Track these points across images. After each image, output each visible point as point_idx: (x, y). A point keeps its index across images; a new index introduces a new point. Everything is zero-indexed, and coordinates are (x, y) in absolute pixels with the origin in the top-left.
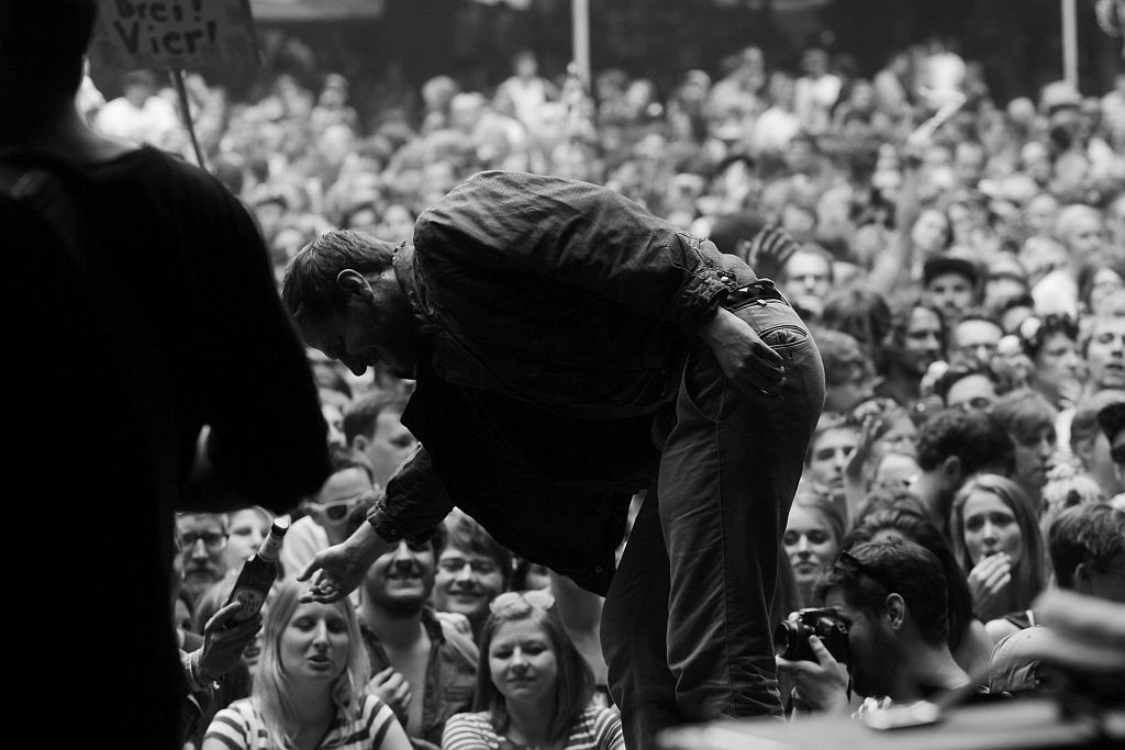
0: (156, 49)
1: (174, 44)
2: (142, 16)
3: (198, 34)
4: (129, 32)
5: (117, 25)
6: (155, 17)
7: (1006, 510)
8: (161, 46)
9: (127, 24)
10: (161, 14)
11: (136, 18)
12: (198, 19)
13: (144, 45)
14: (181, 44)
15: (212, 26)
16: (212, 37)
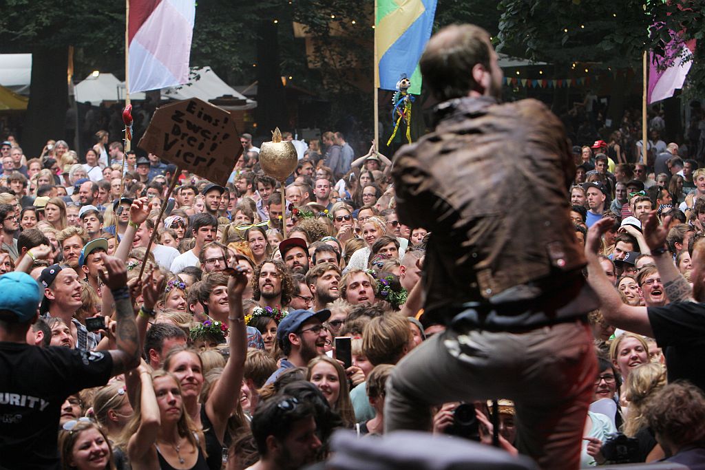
0: (178, 155)
1: (188, 158)
2: (182, 138)
3: (204, 160)
4: (170, 141)
5: (167, 135)
6: (189, 143)
7: (335, 374)
8: (182, 154)
9: (172, 138)
10: (192, 142)
11: (179, 137)
12: (209, 154)
13: (174, 150)
14: (193, 160)
15: (213, 160)
16: (209, 165)
